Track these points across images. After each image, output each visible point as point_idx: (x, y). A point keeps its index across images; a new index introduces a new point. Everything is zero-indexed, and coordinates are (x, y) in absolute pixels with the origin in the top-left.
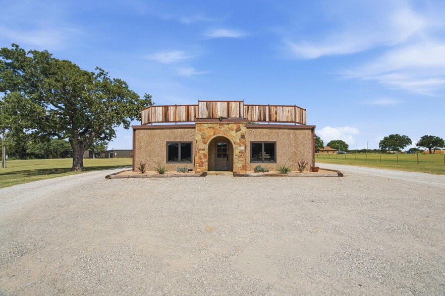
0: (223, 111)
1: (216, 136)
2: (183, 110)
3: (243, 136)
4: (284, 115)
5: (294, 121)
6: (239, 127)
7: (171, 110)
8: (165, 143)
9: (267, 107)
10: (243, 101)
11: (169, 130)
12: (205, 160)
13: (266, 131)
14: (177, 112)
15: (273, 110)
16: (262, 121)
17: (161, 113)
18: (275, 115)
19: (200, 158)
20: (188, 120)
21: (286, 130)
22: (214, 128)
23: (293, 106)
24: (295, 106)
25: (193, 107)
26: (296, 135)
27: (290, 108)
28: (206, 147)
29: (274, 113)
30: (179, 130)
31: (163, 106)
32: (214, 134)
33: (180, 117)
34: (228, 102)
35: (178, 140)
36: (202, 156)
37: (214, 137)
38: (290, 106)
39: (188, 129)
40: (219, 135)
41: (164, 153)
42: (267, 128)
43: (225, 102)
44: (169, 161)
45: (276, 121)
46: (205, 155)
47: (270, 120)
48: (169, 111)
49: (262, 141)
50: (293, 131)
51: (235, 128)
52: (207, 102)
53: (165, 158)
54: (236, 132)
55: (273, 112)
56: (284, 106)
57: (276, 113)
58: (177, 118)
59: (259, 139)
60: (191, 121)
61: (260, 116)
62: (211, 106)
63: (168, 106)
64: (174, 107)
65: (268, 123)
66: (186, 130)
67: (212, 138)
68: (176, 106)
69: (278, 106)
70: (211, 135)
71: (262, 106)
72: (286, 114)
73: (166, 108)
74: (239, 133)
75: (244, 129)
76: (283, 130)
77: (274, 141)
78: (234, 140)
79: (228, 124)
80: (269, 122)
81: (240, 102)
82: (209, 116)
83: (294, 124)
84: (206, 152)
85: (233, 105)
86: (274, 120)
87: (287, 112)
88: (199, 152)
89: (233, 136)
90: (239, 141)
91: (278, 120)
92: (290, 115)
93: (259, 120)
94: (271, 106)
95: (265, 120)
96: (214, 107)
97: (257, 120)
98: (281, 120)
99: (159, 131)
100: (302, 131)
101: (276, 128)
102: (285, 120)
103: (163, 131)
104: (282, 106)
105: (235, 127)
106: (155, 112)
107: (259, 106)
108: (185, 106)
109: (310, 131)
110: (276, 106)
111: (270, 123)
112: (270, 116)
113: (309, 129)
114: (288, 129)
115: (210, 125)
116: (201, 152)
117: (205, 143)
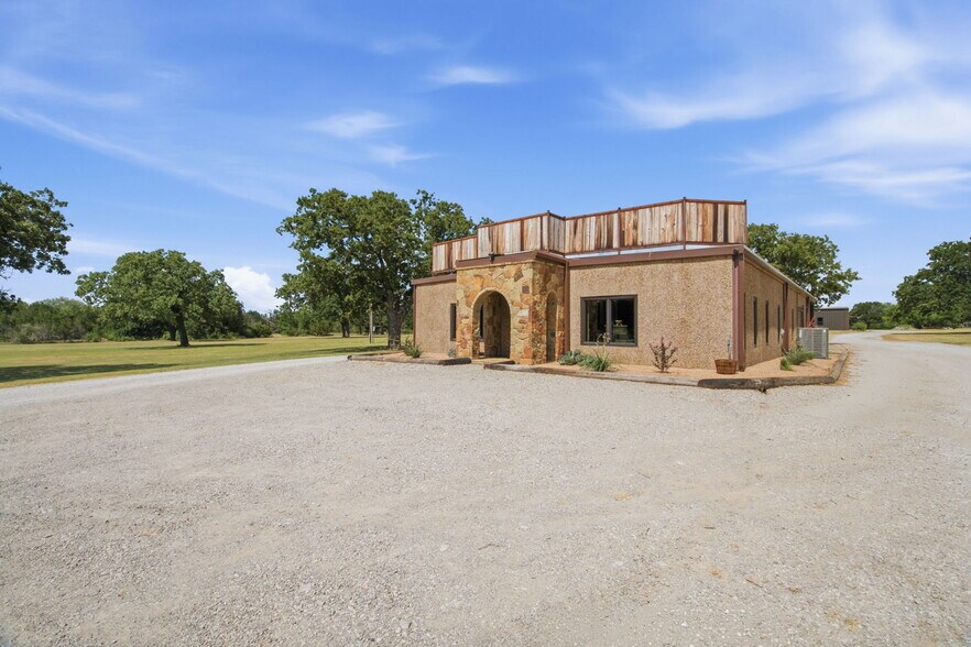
0: (514, 240)
1: (484, 290)
2: (470, 246)
3: (525, 289)
4: (654, 229)
5: (680, 239)
6: (521, 271)
7: (456, 248)
8: (449, 306)
9: (616, 216)
12: (469, 337)
13: (614, 270)
14: (463, 251)
15: (629, 218)
16: (603, 250)
17: (444, 255)
18: (632, 231)
19: (463, 334)
21: (660, 266)
22: (481, 277)
23: (677, 202)
24: (685, 201)
26: (686, 276)
27: (669, 209)
28: (470, 311)
29: (631, 225)
32: (482, 287)
34: (522, 221)
36: (466, 329)
37: (482, 292)
38: (671, 203)
40: (489, 289)
41: (448, 324)
42: (617, 265)
43: (517, 220)
45: (635, 245)
46: (468, 327)
47: (622, 245)
48: (453, 250)
49: (605, 294)
50: (679, 265)
51: (513, 273)
53: (449, 333)
54: (516, 280)
55: (629, 225)
56: (655, 206)
57: (635, 227)
59: (598, 291)
61: (599, 239)
62: (495, 234)
64: (459, 243)
65: (616, 253)
67: (480, 294)
69: (641, 208)
70: (478, 291)
71: (604, 214)
72: (660, 224)
73: (450, 246)
74: (520, 283)
75: (528, 273)
76: (653, 266)
77: (633, 293)
78: (512, 297)
79: (503, 267)
80: (619, 250)
81: (541, 217)
83: (680, 247)
84: (470, 322)
85: (530, 225)
86: (631, 243)
87: (663, 218)
88: (461, 322)
89: (511, 289)
90: (519, 299)
91: (639, 244)
92: (669, 226)
93: (598, 248)
94: (624, 211)
95: (610, 247)
96: (500, 235)
97: (592, 248)
98: (647, 242)
99: (442, 286)
100: (704, 264)
101: (638, 263)
102: (656, 241)
103: (447, 285)
104: (650, 207)
105: (513, 270)
106: (437, 255)
107: (597, 215)
109: (729, 261)
110: (635, 210)
111: (622, 252)
112: (622, 234)
113: (724, 256)
114: (662, 261)
115: (476, 272)
116: (465, 321)
117: (468, 305)
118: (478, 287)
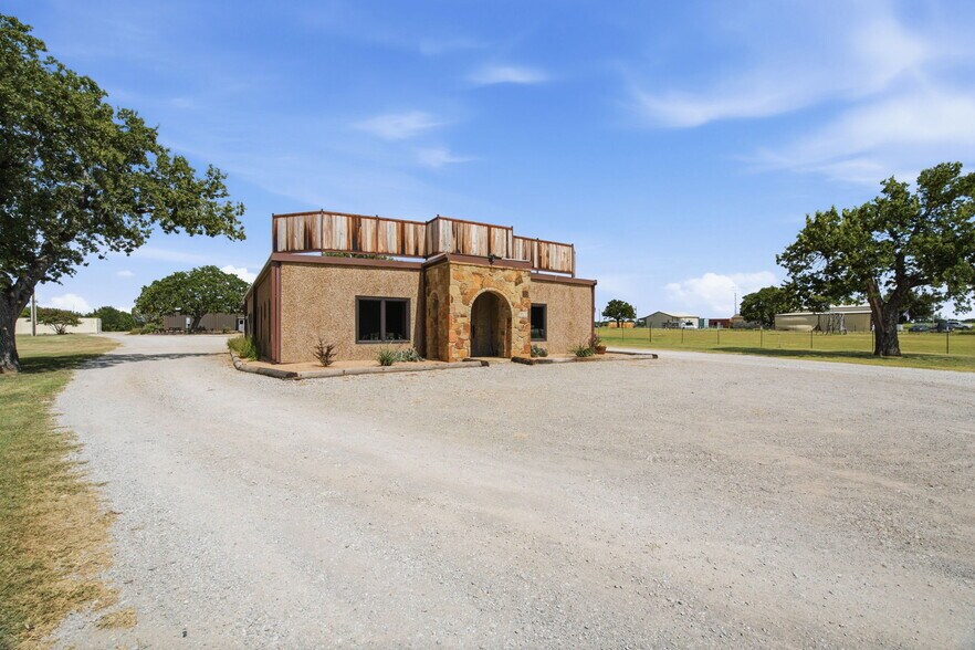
0: (481, 243)
1: (484, 290)
2: (391, 231)
3: (525, 294)
4: (558, 260)
5: (570, 270)
6: (520, 277)
7: (368, 228)
8: (352, 299)
9: (536, 243)
10: (512, 229)
11: (361, 271)
12: (466, 336)
14: (380, 233)
15: (544, 249)
17: (345, 231)
18: (546, 258)
19: (458, 333)
20: (403, 252)
21: (560, 286)
22: (480, 275)
23: (570, 246)
24: (573, 246)
25: (412, 226)
26: (572, 295)
27: (566, 249)
28: (468, 310)
30: (383, 272)
31: (348, 216)
32: (482, 286)
33: (386, 245)
34: (489, 227)
35: (381, 294)
36: (461, 329)
37: (481, 291)
39: (404, 272)
40: (490, 289)
41: (350, 320)
42: (536, 280)
43: (484, 225)
44: (361, 339)
45: (547, 269)
46: (465, 326)
47: (540, 267)
48: (363, 227)
50: (569, 287)
51: (514, 277)
52: (453, 221)
53: (353, 334)
54: (516, 284)
55: (544, 253)
56: (559, 244)
57: (548, 256)
58: (380, 245)
60: (409, 256)
62: (460, 231)
63: (360, 217)
64: (374, 222)
65: (536, 272)
66: (398, 272)
67: (479, 293)
68: (378, 219)
69: (551, 243)
70: (477, 288)
71: (528, 240)
72: (562, 258)
73: (356, 221)
74: (520, 287)
75: (527, 280)
76: (556, 285)
77: (544, 302)
78: (513, 299)
79: (503, 270)
80: (538, 270)
81: (507, 229)
82: (458, 251)
83: (571, 276)
84: (467, 320)
85: (497, 233)
86: (545, 266)
87: (562, 255)
88: (456, 321)
89: (511, 294)
90: (519, 302)
91: (550, 268)
92: (565, 260)
94: (541, 242)
96: (466, 233)
98: (554, 268)
99: (339, 270)
100: (580, 289)
101: (547, 281)
102: (559, 269)
103: (349, 271)
104: (556, 244)
105: (513, 275)
106: (331, 227)
107: (524, 239)
108: (397, 221)
109: (590, 289)
110: (548, 243)
111: (540, 272)
112: (540, 258)
113: (587, 286)
114: (563, 283)
115: (476, 270)
116: (460, 320)
117: (465, 302)
118: (478, 285)
